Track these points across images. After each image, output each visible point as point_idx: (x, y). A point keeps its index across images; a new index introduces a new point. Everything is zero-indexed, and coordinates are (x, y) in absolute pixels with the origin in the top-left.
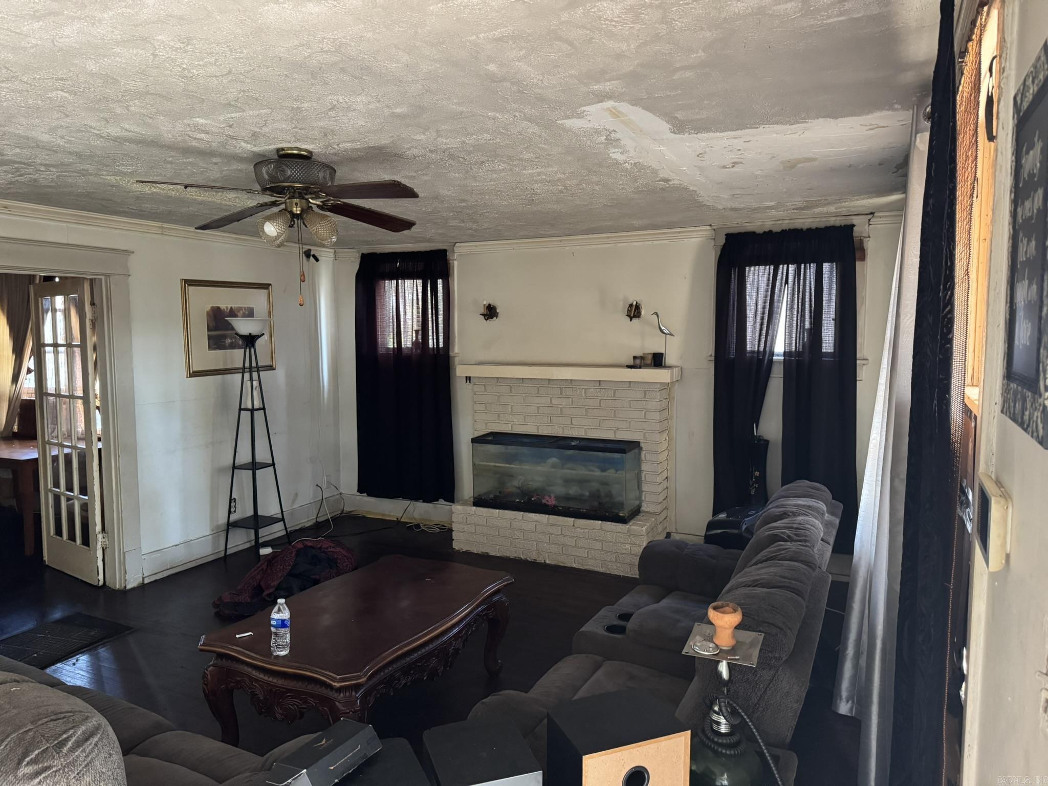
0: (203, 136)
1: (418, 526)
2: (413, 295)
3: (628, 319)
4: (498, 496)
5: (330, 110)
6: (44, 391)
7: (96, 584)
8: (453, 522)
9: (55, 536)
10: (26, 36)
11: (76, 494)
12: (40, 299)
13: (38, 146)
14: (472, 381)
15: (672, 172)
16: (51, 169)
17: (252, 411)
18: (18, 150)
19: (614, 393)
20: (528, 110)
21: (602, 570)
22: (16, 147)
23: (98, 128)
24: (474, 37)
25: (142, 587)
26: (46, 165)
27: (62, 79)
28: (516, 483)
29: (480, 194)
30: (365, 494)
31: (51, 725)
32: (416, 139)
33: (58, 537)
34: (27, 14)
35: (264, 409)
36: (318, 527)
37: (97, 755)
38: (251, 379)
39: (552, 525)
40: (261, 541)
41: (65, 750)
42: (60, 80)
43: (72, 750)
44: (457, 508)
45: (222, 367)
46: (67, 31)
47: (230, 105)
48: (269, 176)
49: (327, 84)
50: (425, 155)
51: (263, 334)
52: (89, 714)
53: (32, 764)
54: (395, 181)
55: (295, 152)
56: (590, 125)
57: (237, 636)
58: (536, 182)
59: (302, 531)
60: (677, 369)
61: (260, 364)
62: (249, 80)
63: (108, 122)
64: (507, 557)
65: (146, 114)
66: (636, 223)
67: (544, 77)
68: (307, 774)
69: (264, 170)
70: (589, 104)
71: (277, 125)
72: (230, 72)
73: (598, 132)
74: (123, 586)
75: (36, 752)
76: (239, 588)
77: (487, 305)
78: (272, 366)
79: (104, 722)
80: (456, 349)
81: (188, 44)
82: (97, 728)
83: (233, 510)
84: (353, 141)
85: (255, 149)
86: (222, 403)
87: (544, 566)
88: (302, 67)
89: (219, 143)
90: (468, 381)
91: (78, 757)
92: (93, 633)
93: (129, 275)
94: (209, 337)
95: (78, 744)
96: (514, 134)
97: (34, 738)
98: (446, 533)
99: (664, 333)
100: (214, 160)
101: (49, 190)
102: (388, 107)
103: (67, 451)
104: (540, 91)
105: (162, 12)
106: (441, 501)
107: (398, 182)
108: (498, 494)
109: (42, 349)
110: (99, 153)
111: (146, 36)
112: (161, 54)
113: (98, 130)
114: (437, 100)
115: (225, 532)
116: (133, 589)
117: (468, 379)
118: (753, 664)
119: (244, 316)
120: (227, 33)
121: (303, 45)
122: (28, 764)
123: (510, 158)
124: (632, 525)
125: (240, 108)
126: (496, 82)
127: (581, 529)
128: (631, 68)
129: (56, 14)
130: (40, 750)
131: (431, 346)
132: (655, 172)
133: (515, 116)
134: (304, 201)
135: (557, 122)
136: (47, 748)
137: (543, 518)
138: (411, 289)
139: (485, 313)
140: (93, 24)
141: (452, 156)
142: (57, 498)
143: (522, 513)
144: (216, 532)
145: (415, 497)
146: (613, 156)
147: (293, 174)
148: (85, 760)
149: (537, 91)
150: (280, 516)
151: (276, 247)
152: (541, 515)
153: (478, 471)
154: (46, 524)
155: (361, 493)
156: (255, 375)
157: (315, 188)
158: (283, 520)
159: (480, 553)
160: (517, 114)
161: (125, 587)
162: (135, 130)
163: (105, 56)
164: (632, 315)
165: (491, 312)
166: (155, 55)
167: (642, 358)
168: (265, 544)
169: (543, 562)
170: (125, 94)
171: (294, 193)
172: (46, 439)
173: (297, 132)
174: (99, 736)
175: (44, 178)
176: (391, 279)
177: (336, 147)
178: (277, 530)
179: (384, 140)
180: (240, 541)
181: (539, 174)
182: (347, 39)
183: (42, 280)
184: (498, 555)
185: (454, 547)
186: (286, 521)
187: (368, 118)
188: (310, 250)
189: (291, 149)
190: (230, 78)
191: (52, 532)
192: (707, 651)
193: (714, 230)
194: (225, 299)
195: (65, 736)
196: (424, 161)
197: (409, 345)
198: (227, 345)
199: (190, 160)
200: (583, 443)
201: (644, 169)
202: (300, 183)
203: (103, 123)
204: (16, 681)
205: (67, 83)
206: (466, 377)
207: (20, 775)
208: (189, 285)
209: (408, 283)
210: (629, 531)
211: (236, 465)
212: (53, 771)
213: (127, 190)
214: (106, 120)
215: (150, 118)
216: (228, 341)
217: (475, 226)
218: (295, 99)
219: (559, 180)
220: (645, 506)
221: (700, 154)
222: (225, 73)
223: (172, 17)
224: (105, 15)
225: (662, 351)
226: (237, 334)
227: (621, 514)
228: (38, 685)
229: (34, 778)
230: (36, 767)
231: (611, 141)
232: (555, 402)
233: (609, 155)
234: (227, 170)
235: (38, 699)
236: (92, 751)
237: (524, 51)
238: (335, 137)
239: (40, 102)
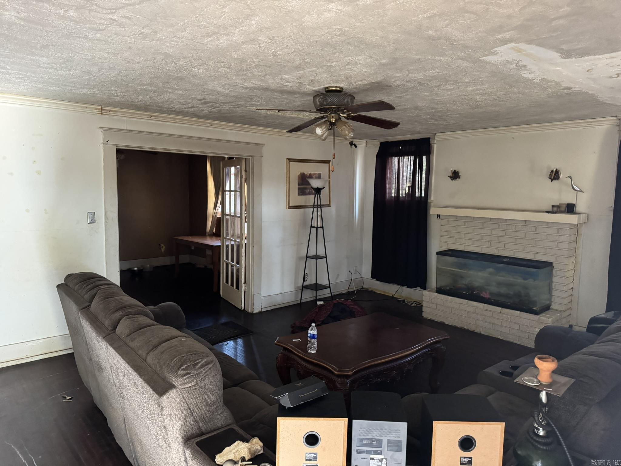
0: (288, 84)
1: (404, 301)
2: (408, 166)
3: (550, 180)
4: (451, 289)
5: (347, 65)
6: (225, 213)
7: (240, 308)
8: (423, 301)
9: (225, 283)
10: (206, 44)
11: (235, 264)
12: (224, 168)
13: (218, 94)
14: (440, 218)
15: (572, 83)
16: (226, 104)
17: (317, 228)
18: (211, 97)
19: (536, 229)
20: (460, 54)
21: (518, 342)
22: (210, 95)
23: (242, 84)
24: (416, 18)
25: (261, 313)
26: (223, 103)
27: (223, 62)
28: (464, 282)
29: (443, 104)
30: (375, 279)
31: (193, 355)
32: (397, 76)
33: (227, 284)
34: (205, 35)
35: (323, 227)
36: (349, 294)
37: (210, 373)
38: (317, 212)
39: (487, 310)
40: (318, 298)
41: (197, 367)
42: (222, 62)
43: (200, 368)
44: (425, 293)
45: (303, 204)
46: (222, 40)
47: (298, 67)
48: (319, 103)
49: (342, 52)
50: (404, 84)
51: (324, 187)
52: (210, 355)
53: (183, 371)
54: (381, 101)
55: (334, 89)
56: (503, 59)
57: (293, 340)
58: (477, 94)
59: (340, 295)
60: (584, 215)
61: (322, 204)
62: (304, 54)
63: (245, 81)
64: (456, 326)
65: (261, 75)
66: (557, 116)
67: (464, 34)
68: (288, 396)
69: (317, 100)
70: (498, 46)
71: (322, 75)
72: (294, 51)
73: (509, 62)
74: (252, 311)
75: (186, 366)
76: (304, 319)
77: (453, 171)
78: (329, 205)
79: (216, 359)
80: (432, 198)
81: (273, 40)
82: (211, 362)
83: (306, 279)
84: (362, 80)
85: (314, 89)
86: (303, 222)
87: (479, 335)
88: (328, 45)
89: (296, 87)
90: (438, 218)
91: (202, 371)
92: (236, 332)
93: (262, 157)
94: (299, 189)
95: (203, 366)
96: (455, 68)
97: (185, 360)
98: (419, 307)
99: (575, 190)
100: (296, 96)
101: (227, 115)
102: (377, 60)
103: (233, 243)
104: (464, 42)
105: (259, 26)
106: (418, 288)
107: (383, 101)
108: (452, 287)
109: (225, 193)
110: (244, 95)
111: (254, 38)
112: (262, 46)
113: (242, 85)
114: (404, 54)
115: (301, 290)
116: (257, 313)
117: (439, 216)
118: (559, 395)
119: (316, 178)
120: (289, 32)
121: (327, 33)
122: (182, 370)
123: (456, 81)
124: (542, 316)
125: (302, 68)
126: (435, 40)
127: (505, 315)
128: (519, 23)
129: (217, 33)
130: (187, 365)
131: (417, 195)
132: (558, 84)
133: (452, 58)
134: (337, 115)
135: (480, 58)
136: (190, 365)
137: (481, 305)
138: (407, 162)
139: (452, 176)
140: (232, 36)
141: (420, 83)
142: (227, 265)
143: (467, 301)
144: (297, 289)
145: (402, 284)
146: (525, 76)
147: (331, 101)
148: (204, 374)
149: (461, 42)
150: (328, 285)
151: (322, 140)
152: (479, 303)
153: (439, 271)
154: (222, 277)
155: (373, 278)
156: (319, 209)
157: (342, 108)
158: (330, 287)
159: (439, 321)
160: (453, 56)
161: (253, 312)
162: (258, 83)
163: (239, 50)
164: (552, 178)
165: (455, 175)
166: (260, 47)
167: (558, 207)
168: (320, 300)
169: (479, 332)
170: (251, 66)
171: (332, 111)
172: (224, 236)
173: (333, 78)
174: (212, 365)
175: (224, 109)
176: (396, 156)
177: (354, 84)
178: (326, 293)
179: (378, 78)
180: (308, 296)
181: (477, 90)
182: (347, 28)
183: (228, 159)
184: (450, 324)
185: (423, 316)
186: (331, 288)
187: (368, 67)
188: (353, 141)
189: (332, 87)
190: (295, 54)
191: (225, 282)
192: (531, 383)
193: (619, 119)
194: (308, 169)
195: (197, 361)
196: (404, 88)
197: (404, 195)
198: (307, 193)
199: (285, 96)
200: (511, 261)
201: (550, 82)
202: (335, 105)
203: (244, 81)
204: (185, 337)
205: (226, 64)
206: (437, 215)
207: (179, 374)
208: (290, 161)
209: (406, 158)
210: (539, 319)
211: (308, 256)
212: (191, 375)
213: (260, 113)
214: (245, 80)
215: (263, 77)
216: (308, 191)
217: (445, 123)
218: (328, 61)
219: (491, 92)
220: (554, 305)
221: (589, 70)
222: (292, 52)
223: (264, 28)
224: (236, 31)
225: (574, 203)
226: (311, 187)
227: (534, 309)
228: (194, 340)
229: (184, 376)
230: (185, 372)
231: (520, 67)
232: (494, 233)
233: (521, 75)
234: (303, 101)
235: (191, 345)
236: (208, 370)
237: (447, 22)
238: (352, 79)
239: (216, 74)
